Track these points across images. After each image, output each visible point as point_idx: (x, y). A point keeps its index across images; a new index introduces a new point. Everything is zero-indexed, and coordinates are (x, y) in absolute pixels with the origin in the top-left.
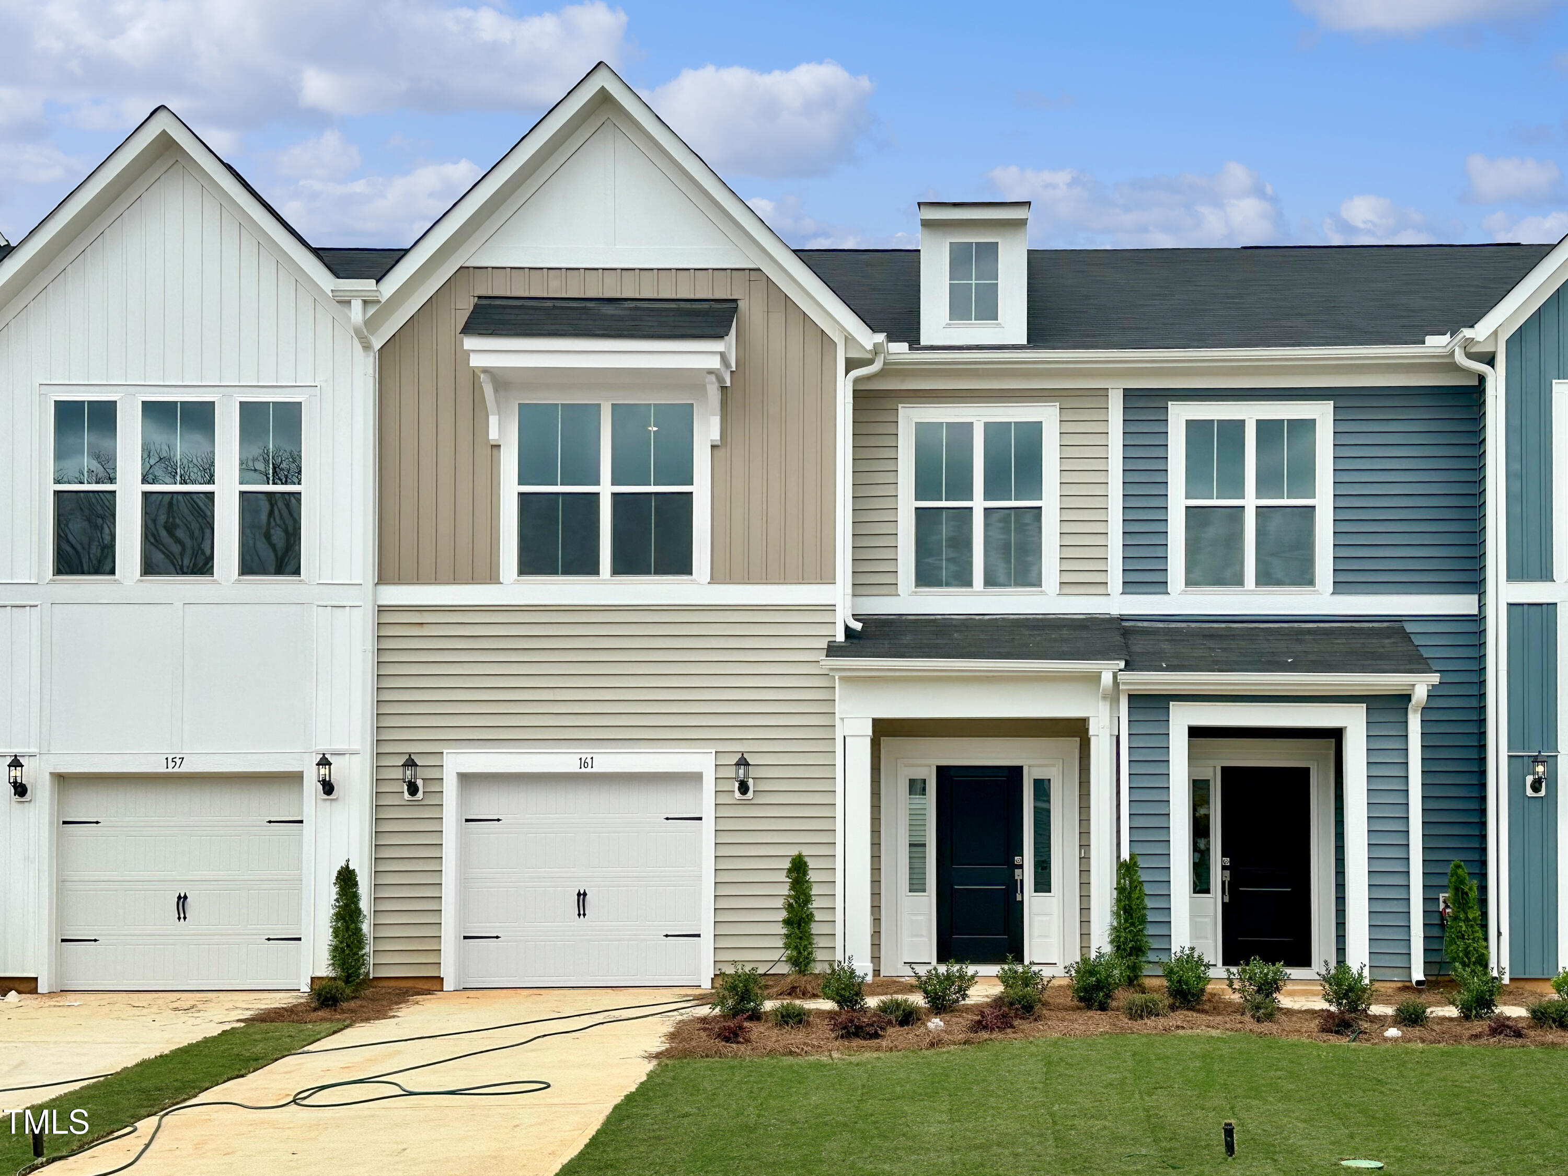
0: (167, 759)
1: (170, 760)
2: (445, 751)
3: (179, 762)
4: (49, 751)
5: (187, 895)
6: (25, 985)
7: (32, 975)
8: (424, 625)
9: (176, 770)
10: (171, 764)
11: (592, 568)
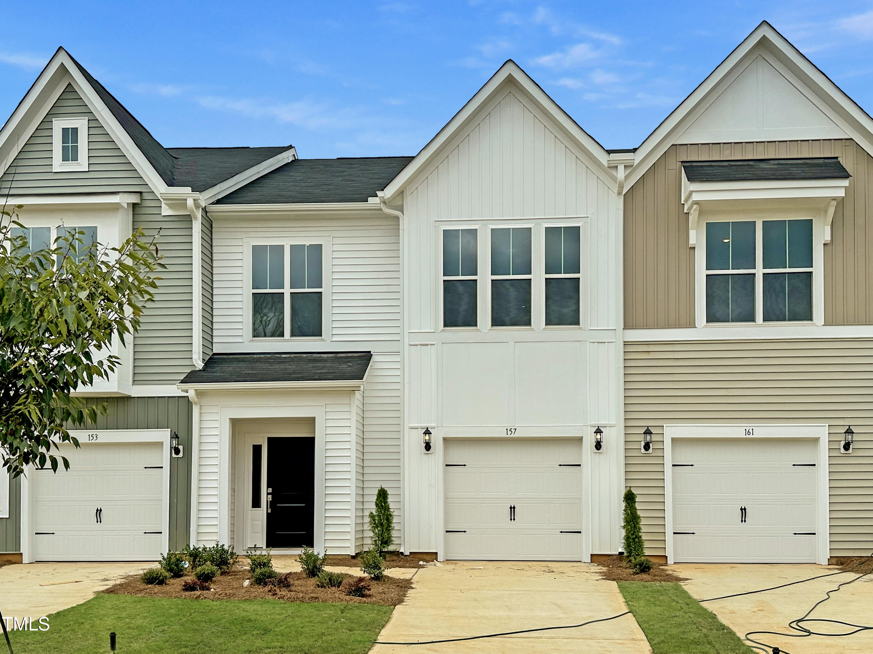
0: (507, 429)
1: (509, 430)
2: (665, 425)
3: (513, 431)
4: (442, 425)
5: (515, 506)
6: (430, 557)
7: (434, 551)
8: (650, 352)
9: (512, 435)
10: (509, 433)
11: (751, 318)
